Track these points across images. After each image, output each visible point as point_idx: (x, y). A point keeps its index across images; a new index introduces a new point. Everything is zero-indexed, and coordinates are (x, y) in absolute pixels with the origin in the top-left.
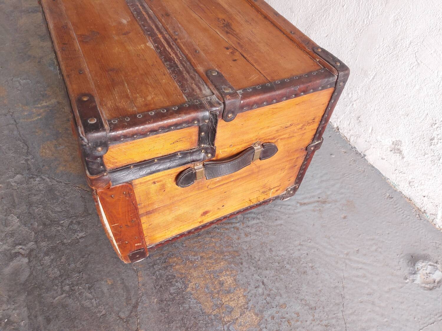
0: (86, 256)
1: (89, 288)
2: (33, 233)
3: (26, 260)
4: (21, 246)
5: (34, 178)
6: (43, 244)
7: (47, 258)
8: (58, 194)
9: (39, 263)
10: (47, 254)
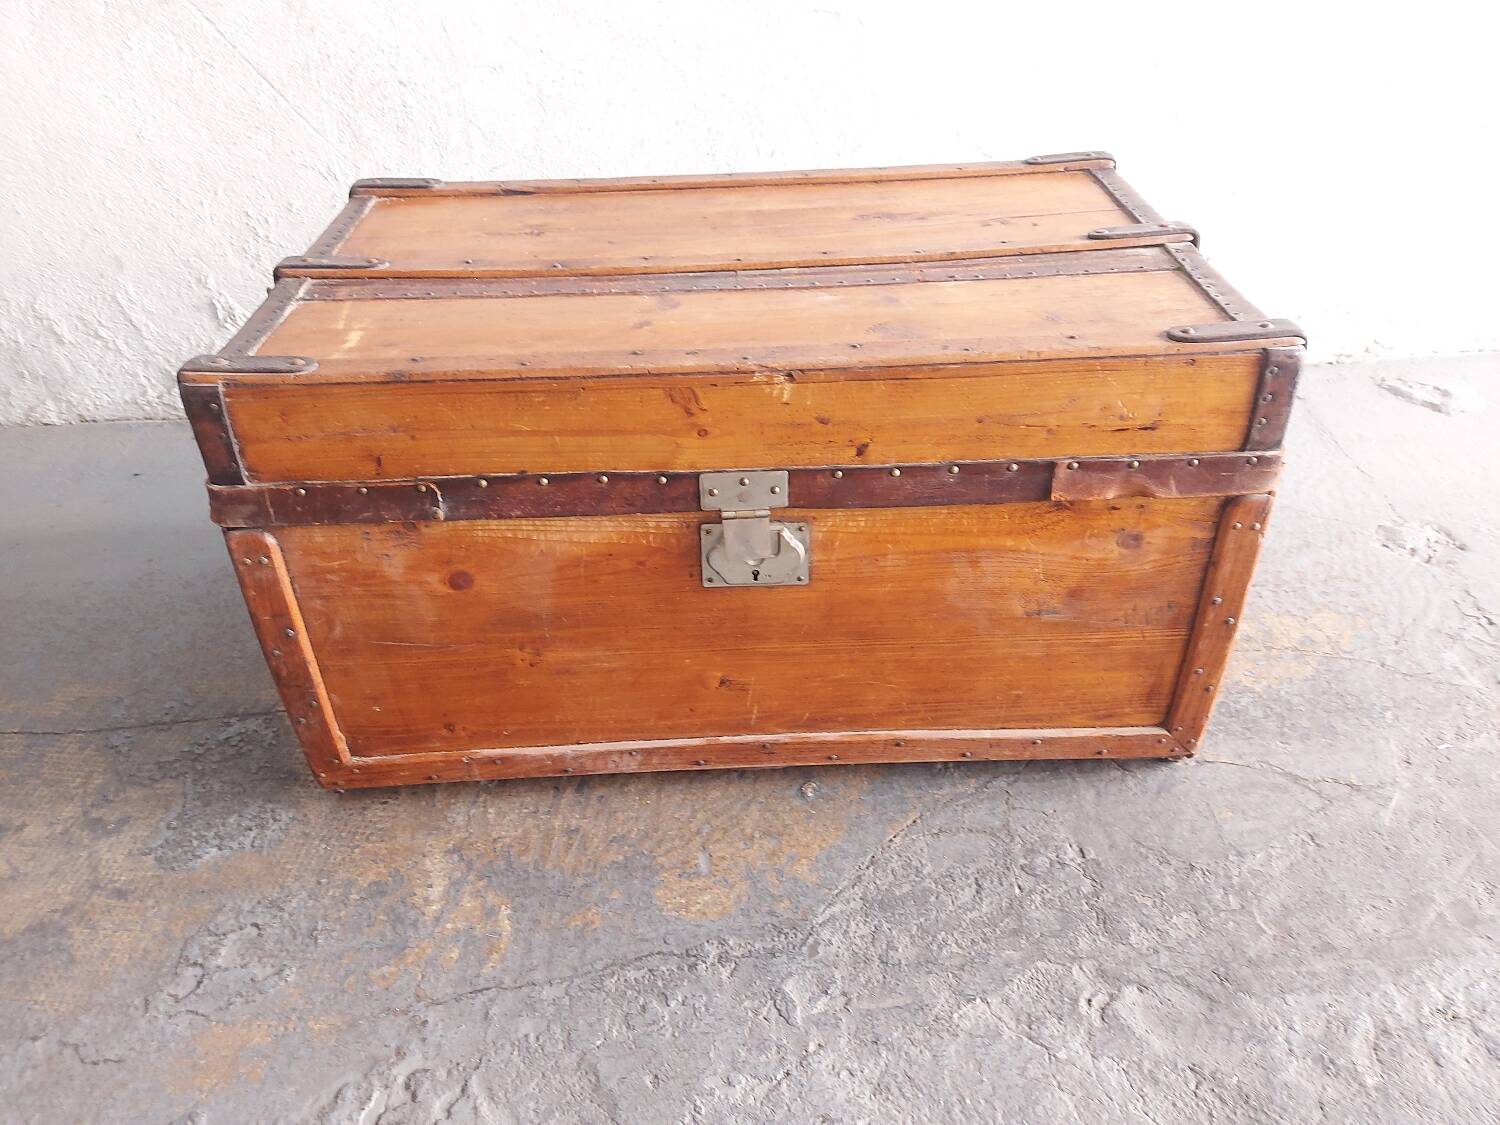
0: (1142, 850)
1: (1240, 854)
2: (1039, 964)
3: (1131, 993)
4: (1083, 1003)
5: (817, 943)
6: (1083, 944)
7: (1133, 939)
8: (906, 888)
9: (1149, 959)
10: (1122, 938)
